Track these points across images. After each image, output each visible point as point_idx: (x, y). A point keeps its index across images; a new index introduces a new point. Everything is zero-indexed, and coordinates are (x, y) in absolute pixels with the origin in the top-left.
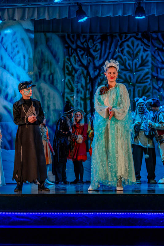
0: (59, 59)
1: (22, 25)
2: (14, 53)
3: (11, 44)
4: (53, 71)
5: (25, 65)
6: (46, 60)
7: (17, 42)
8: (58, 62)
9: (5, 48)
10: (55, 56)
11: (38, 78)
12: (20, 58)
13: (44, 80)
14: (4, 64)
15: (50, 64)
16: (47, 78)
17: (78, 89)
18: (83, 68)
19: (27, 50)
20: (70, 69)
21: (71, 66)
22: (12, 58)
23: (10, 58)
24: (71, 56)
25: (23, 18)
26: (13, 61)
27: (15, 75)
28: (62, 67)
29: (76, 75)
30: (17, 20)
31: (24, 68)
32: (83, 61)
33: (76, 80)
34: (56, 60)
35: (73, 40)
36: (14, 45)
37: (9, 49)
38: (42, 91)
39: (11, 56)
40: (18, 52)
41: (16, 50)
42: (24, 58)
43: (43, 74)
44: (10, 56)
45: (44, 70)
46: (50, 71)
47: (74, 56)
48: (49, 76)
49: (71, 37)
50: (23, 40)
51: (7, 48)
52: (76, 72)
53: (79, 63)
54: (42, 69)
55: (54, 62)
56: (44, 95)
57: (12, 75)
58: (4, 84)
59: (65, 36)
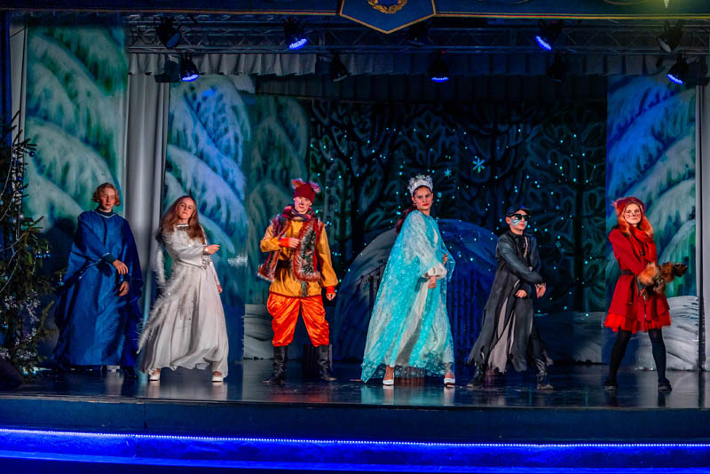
0: (299, 142)
1: (233, 84)
2: (218, 132)
3: (214, 116)
4: (287, 164)
5: (237, 154)
6: (276, 144)
7: (225, 112)
8: (297, 148)
9: (203, 122)
10: (292, 136)
11: (262, 175)
12: (229, 141)
13: (273, 178)
14: (200, 150)
15: (282, 152)
16: (277, 175)
17: (330, 197)
18: (341, 161)
19: (242, 127)
20: (318, 162)
21: (320, 157)
22: (214, 141)
23: (211, 140)
24: (321, 138)
25: (236, 71)
26: (216, 146)
27: (219, 170)
28: (304, 157)
29: (328, 172)
30: (225, 73)
31: (236, 159)
32: (340, 148)
33: (327, 180)
34: (294, 144)
35: (324, 110)
36: (219, 117)
37: (210, 125)
38: (269, 198)
39: (213, 136)
40: (226, 130)
41: (222, 127)
42: (236, 140)
43: (270, 168)
44: (211, 137)
45: (272, 161)
46: (284, 163)
47: (326, 139)
48: (282, 172)
49: (321, 105)
50: (234, 109)
51: (206, 123)
52: (328, 167)
53: (334, 151)
54: (269, 160)
55: (290, 147)
56: (272, 204)
57: (214, 169)
58: (200, 186)
59: (311, 102)
